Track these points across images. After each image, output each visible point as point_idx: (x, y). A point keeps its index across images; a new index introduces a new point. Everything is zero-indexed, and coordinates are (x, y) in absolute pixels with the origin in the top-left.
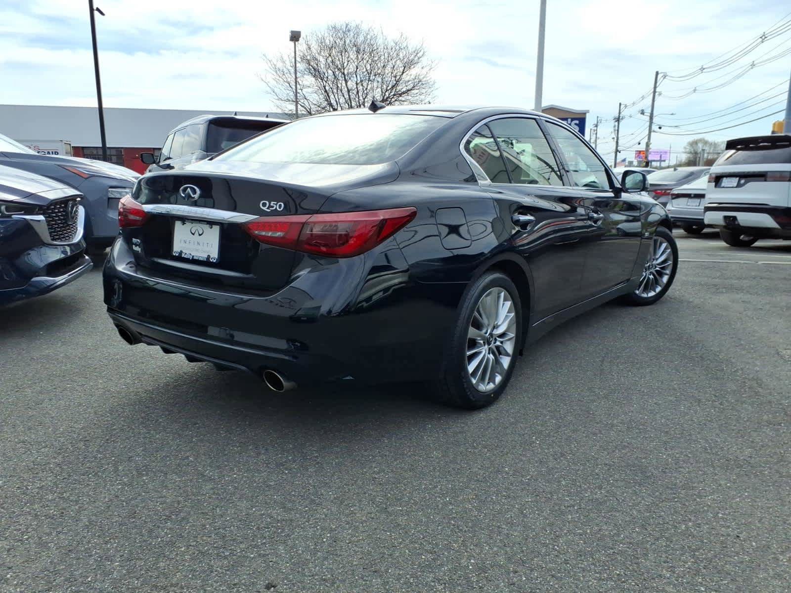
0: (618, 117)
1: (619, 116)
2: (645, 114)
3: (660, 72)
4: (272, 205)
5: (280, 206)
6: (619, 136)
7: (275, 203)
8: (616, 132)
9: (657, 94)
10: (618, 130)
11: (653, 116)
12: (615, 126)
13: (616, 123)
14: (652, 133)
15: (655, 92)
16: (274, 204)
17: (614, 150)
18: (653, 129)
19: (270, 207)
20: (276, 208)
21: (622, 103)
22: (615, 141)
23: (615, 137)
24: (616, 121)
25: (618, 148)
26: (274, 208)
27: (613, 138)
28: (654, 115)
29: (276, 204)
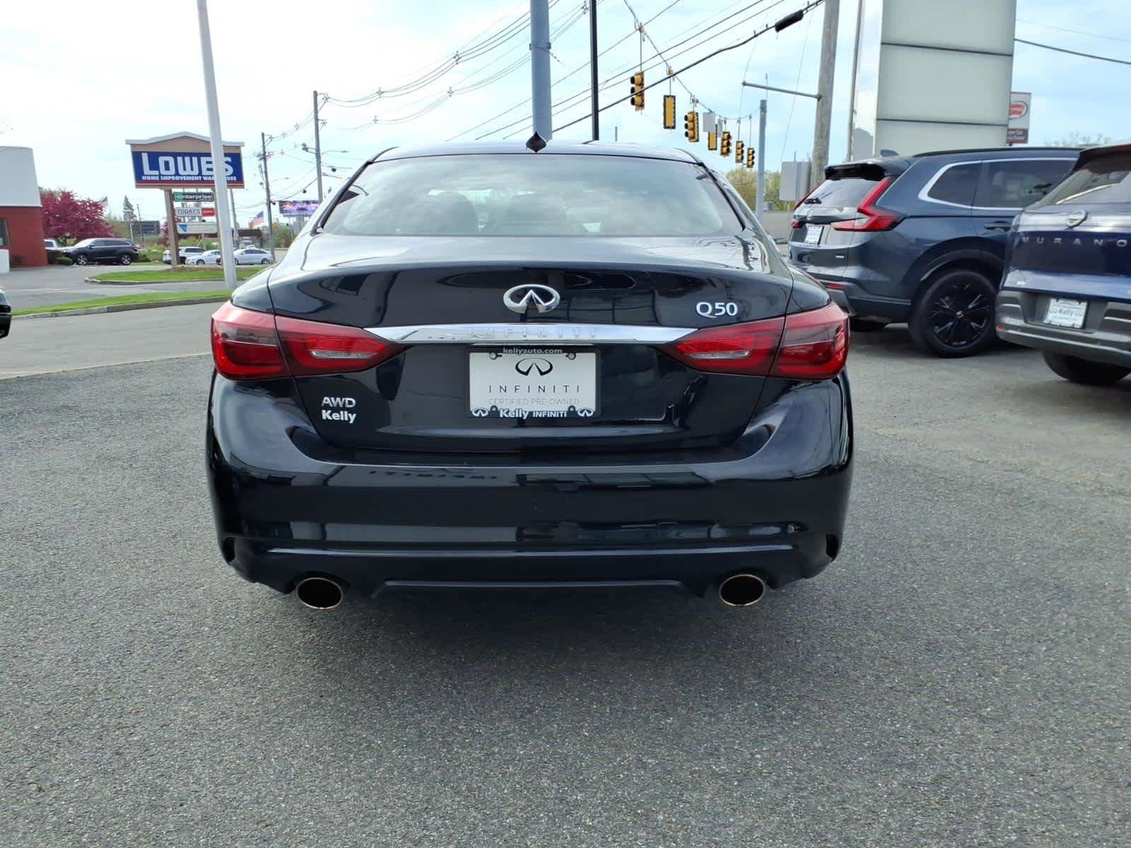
0: (262, 153)
1: (265, 152)
2: (309, 150)
3: (318, 93)
4: (717, 307)
5: (732, 309)
6: (269, 180)
7: (723, 304)
8: (264, 174)
9: (320, 122)
10: (266, 172)
11: (319, 153)
12: (260, 166)
13: (262, 162)
14: (322, 177)
15: (317, 120)
16: (720, 306)
17: (266, 201)
18: (322, 172)
19: (715, 311)
20: (726, 313)
21: (265, 133)
22: (265, 186)
23: (262, 181)
24: (261, 159)
25: (271, 198)
26: (723, 312)
27: (261, 184)
28: (321, 152)
29: (725, 306)
